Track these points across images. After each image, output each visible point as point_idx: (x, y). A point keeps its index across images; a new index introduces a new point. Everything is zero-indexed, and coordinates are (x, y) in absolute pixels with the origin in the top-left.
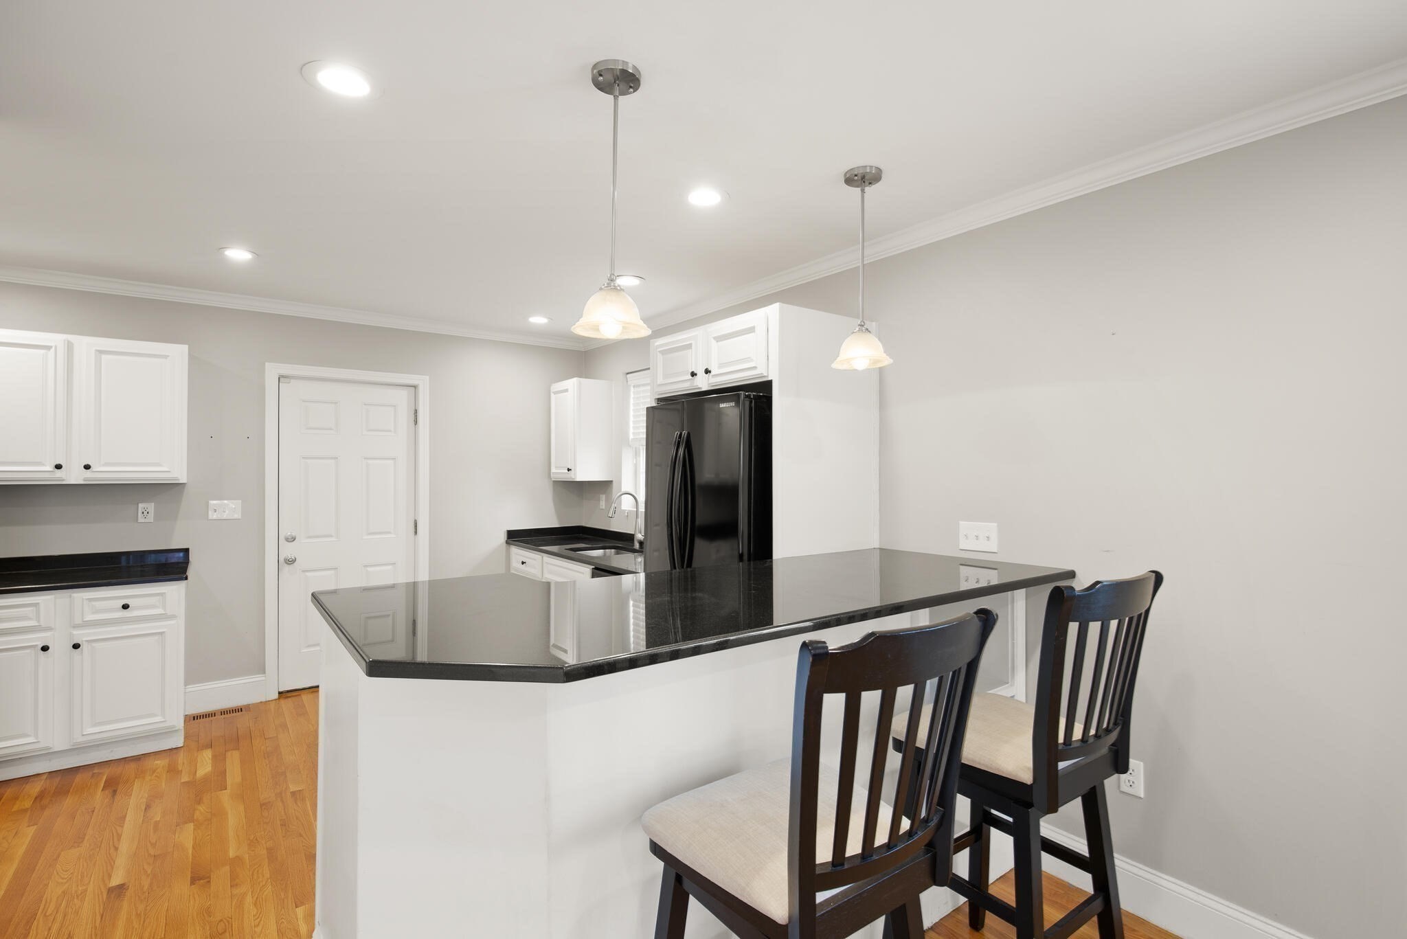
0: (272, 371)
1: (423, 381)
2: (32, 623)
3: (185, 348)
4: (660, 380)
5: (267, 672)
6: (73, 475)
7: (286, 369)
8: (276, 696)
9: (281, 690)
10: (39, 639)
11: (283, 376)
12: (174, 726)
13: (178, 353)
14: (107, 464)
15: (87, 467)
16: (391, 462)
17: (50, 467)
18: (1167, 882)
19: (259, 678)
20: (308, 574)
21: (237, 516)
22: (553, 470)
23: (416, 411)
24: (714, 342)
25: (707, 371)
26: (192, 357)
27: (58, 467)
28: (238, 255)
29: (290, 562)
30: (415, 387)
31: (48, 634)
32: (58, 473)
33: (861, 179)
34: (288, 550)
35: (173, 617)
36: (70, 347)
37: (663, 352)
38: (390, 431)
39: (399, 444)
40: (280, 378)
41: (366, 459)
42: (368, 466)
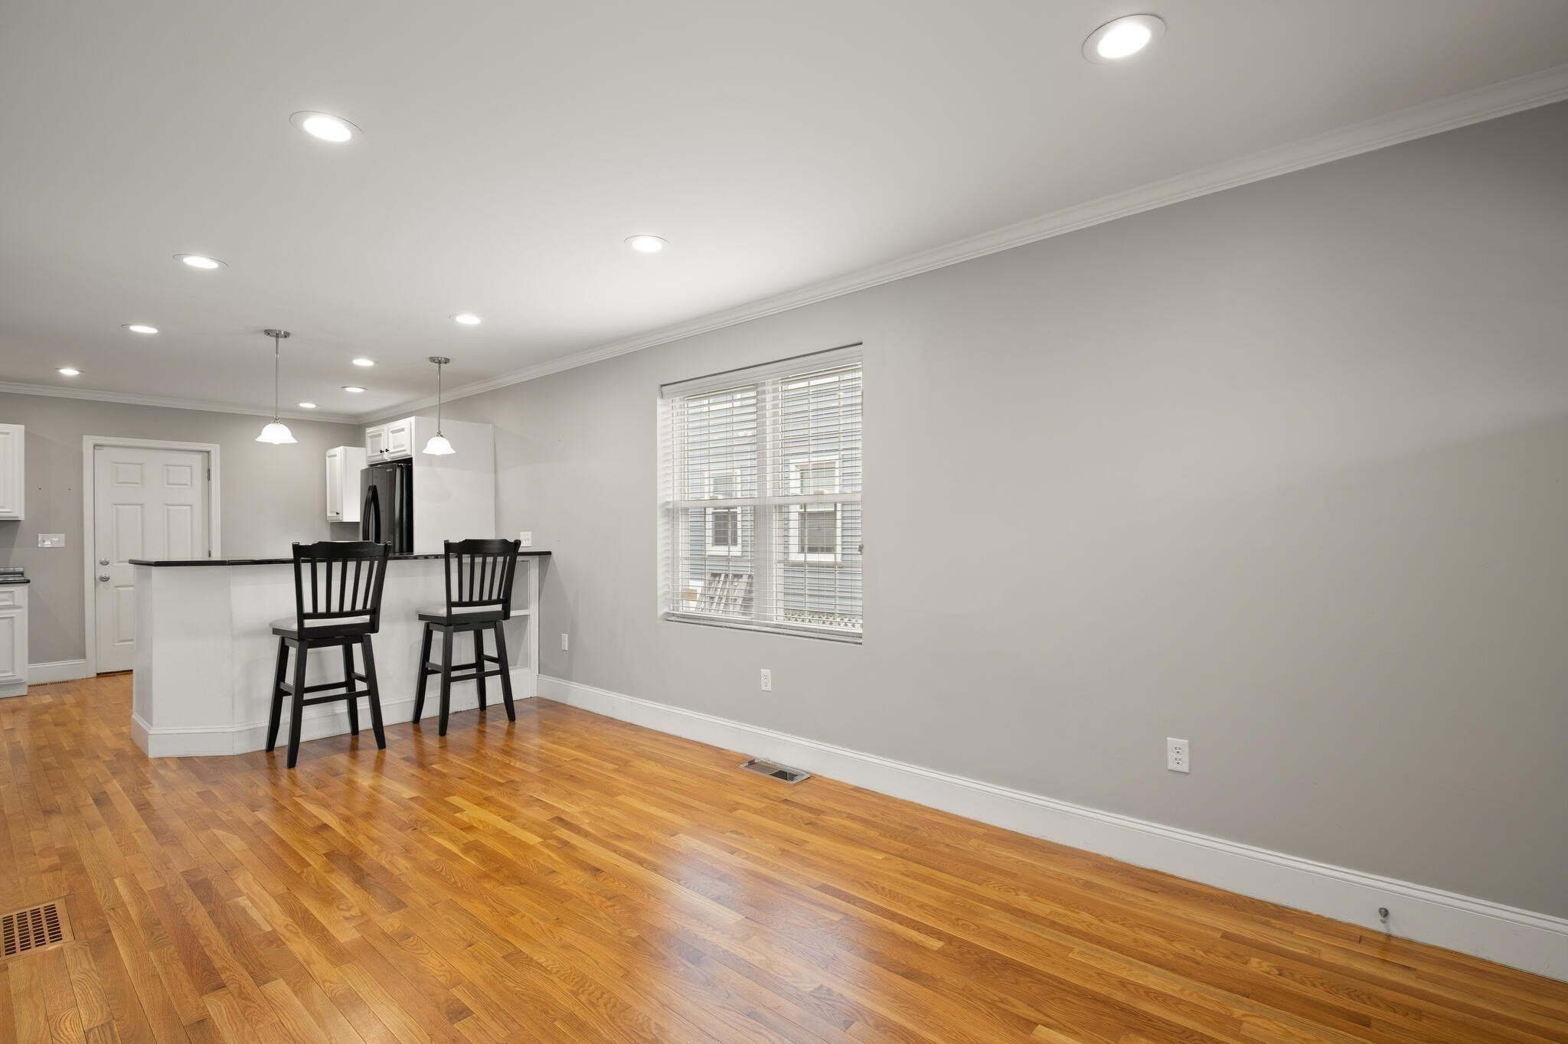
0: (88, 442)
1: (215, 449)
3: (22, 427)
4: (370, 454)
5: (87, 657)
7: (100, 440)
8: (95, 675)
9: (99, 672)
11: (97, 445)
12: (21, 680)
13: (17, 431)
16: (189, 508)
18: (574, 685)
19: (82, 661)
20: (120, 589)
21: (62, 545)
22: (329, 514)
23: (209, 470)
24: (390, 434)
25: (387, 450)
26: (28, 435)
28: (69, 372)
29: (105, 579)
30: (208, 452)
33: (439, 361)
34: (103, 571)
35: (19, 607)
37: (371, 437)
38: (187, 485)
39: (195, 494)
40: (95, 446)
41: (167, 505)
42: (168, 510)
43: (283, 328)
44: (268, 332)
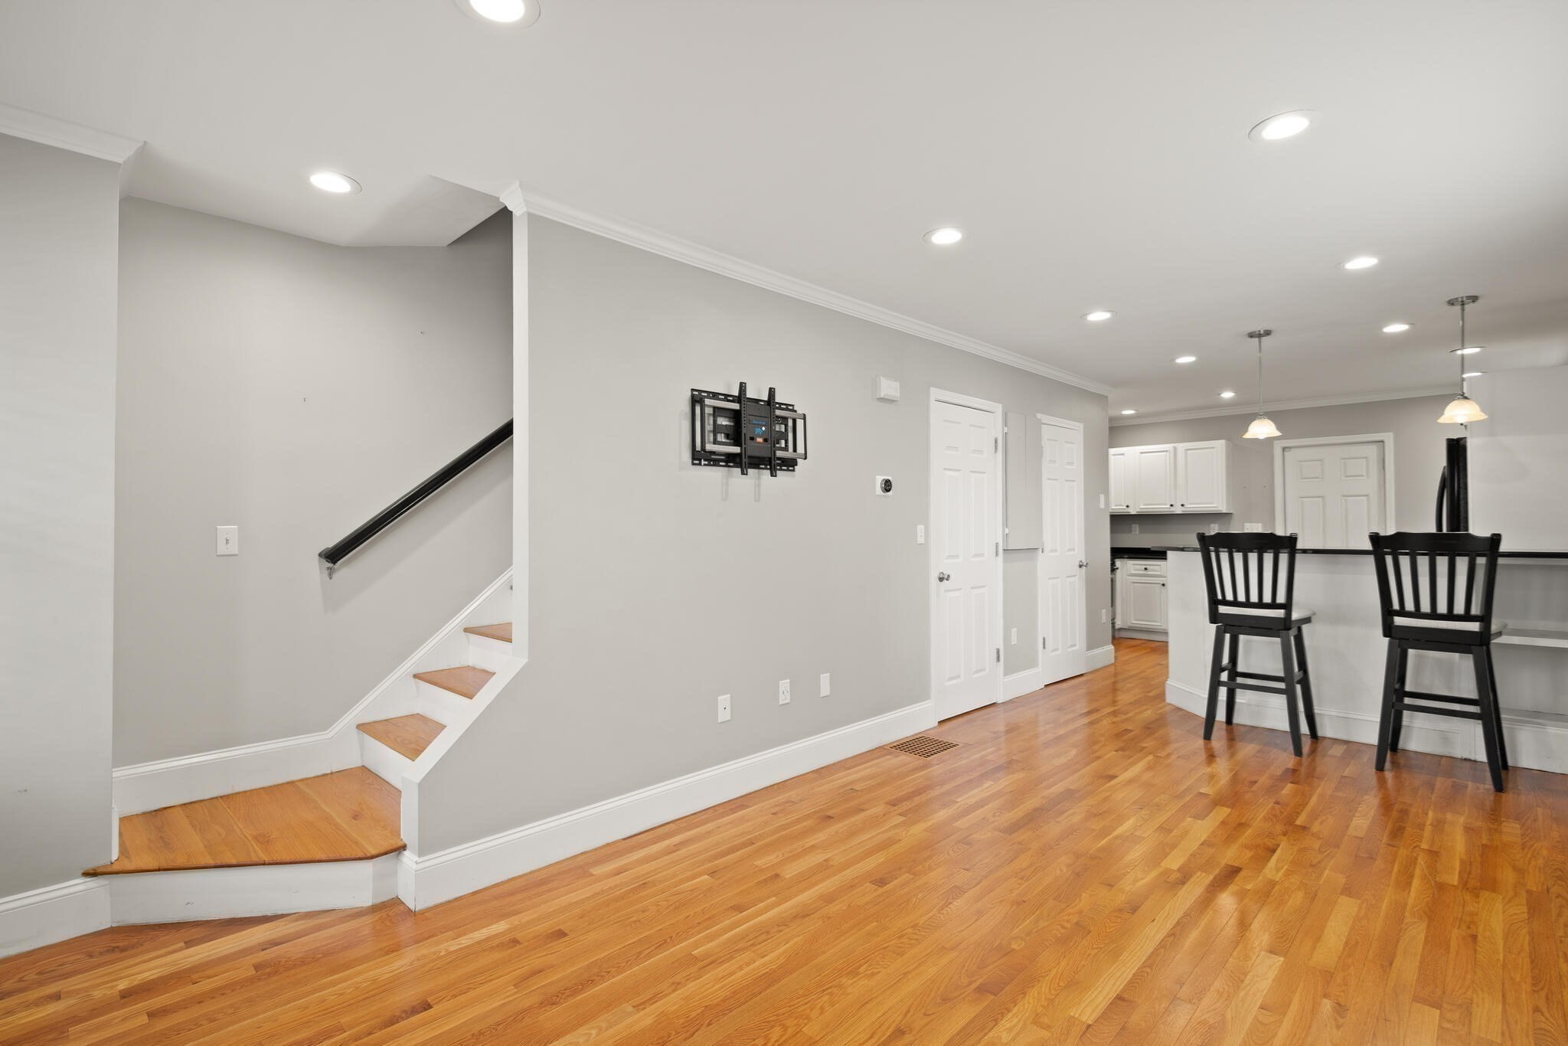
0: (1277, 446)
1: (1389, 438)
2: (1158, 573)
3: (1224, 441)
6: (1178, 510)
10: (1161, 580)
14: (1191, 504)
15: (1182, 505)
17: (1168, 506)
23: (1383, 460)
27: (1172, 505)
28: (1228, 395)
30: (1382, 441)
31: (1164, 579)
32: (1172, 509)
36: (1175, 448)
38: (1362, 476)
39: (1370, 485)
40: (1284, 449)
41: (1344, 496)
42: (1346, 500)
43: (1261, 328)
44: (1251, 335)
